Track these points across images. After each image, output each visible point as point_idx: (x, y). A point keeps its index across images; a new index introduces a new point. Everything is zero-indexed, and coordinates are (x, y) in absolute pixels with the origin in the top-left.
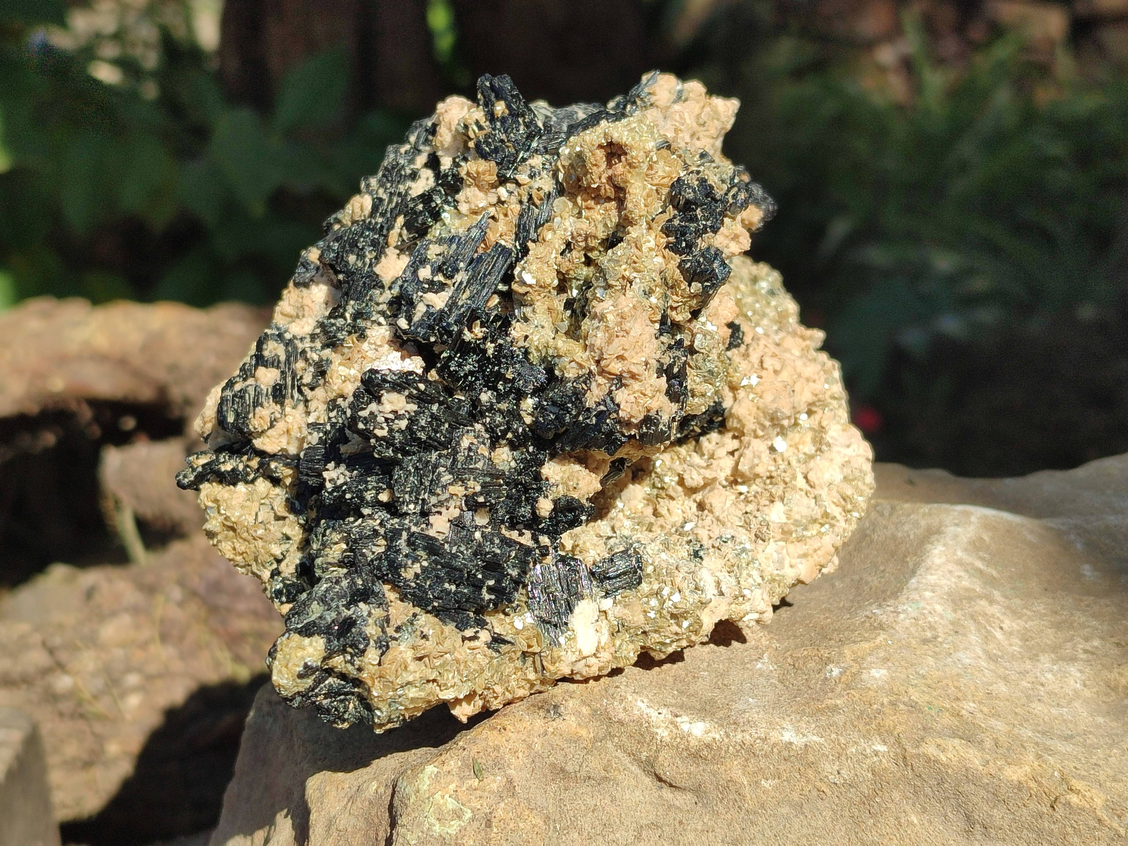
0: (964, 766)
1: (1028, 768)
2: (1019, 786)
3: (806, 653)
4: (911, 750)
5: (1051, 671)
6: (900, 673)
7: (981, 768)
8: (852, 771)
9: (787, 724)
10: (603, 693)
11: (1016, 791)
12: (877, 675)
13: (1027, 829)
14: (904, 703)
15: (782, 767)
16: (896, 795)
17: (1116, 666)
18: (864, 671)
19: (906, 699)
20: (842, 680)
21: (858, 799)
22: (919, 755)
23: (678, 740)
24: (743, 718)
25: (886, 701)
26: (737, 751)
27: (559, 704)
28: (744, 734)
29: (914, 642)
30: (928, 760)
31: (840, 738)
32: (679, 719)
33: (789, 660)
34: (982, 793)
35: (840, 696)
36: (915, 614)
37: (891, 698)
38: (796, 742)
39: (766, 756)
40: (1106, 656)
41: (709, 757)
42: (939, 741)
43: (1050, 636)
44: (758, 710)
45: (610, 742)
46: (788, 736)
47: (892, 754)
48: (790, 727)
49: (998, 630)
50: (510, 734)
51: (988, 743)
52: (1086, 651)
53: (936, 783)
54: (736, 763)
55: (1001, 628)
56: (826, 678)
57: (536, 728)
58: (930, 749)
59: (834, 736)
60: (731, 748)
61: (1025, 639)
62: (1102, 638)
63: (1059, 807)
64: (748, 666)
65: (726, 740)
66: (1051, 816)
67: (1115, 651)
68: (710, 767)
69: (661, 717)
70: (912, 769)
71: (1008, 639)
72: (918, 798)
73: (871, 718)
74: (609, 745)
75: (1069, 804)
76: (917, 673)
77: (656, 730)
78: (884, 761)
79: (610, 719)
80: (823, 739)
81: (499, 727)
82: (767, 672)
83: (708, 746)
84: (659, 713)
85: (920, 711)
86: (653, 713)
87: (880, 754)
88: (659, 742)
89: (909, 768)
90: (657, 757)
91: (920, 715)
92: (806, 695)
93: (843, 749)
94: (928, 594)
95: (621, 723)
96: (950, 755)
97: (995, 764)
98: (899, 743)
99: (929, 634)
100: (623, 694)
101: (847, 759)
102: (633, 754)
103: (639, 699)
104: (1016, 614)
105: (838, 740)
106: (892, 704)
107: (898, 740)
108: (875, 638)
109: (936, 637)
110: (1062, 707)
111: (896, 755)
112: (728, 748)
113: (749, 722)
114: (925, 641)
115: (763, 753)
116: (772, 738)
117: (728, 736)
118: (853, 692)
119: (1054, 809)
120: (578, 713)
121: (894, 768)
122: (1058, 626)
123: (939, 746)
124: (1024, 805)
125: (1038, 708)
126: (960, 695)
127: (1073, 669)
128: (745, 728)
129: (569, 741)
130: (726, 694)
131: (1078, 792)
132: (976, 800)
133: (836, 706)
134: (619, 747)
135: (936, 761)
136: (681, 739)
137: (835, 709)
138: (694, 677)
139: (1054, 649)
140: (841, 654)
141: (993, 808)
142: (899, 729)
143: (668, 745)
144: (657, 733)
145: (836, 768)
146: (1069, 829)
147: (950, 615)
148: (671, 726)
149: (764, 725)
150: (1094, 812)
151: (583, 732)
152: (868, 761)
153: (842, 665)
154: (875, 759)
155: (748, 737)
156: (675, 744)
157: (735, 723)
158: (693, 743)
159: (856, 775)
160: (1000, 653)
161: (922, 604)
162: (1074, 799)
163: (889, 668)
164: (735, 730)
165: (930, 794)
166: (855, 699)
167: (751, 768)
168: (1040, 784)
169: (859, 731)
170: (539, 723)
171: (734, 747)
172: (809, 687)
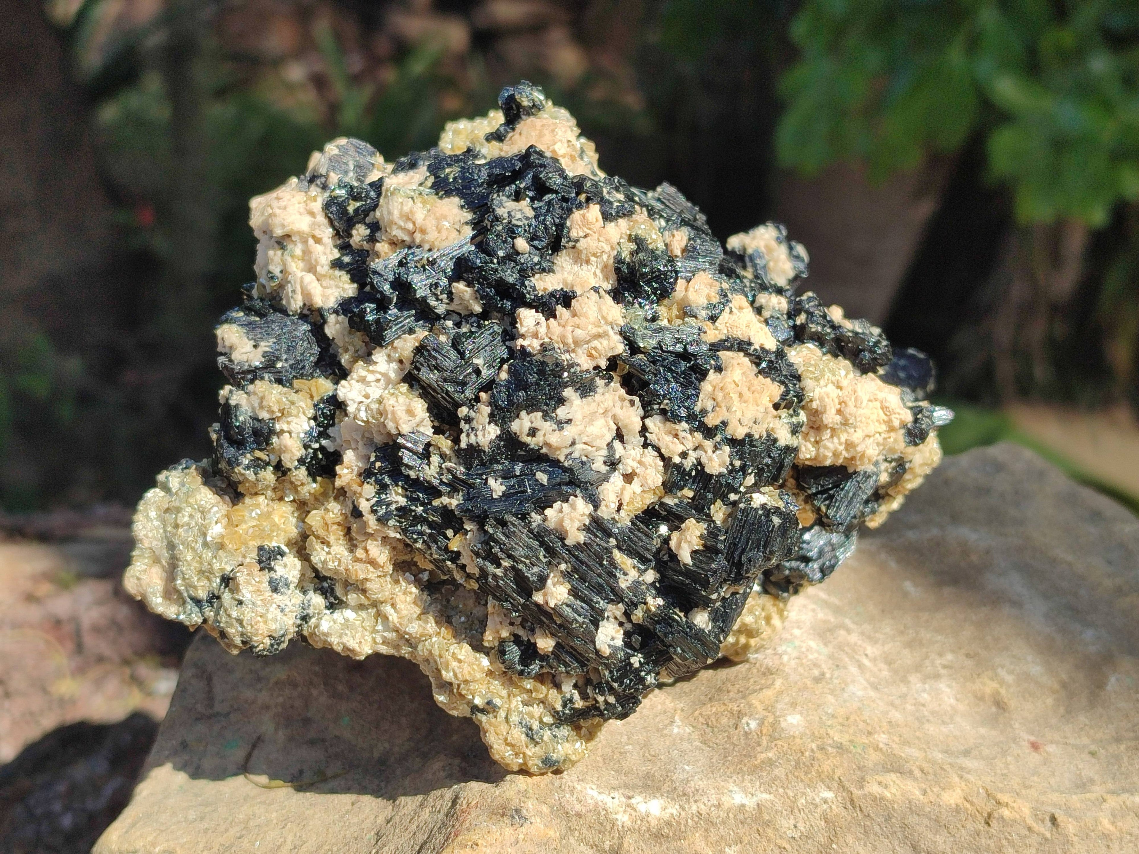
0: (908, 799)
1: (959, 790)
2: (957, 810)
3: (714, 709)
4: (857, 792)
5: (924, 690)
6: (813, 715)
7: (922, 797)
8: (807, 823)
9: (732, 786)
10: (551, 786)
11: (954, 814)
12: (795, 722)
13: (966, 848)
14: (830, 745)
15: (741, 831)
16: (850, 839)
17: (975, 676)
18: (781, 719)
19: (831, 742)
20: (764, 732)
21: (816, 849)
22: (865, 795)
23: (639, 822)
24: (690, 787)
25: (814, 746)
26: (696, 823)
27: (519, 807)
28: (699, 804)
29: (809, 683)
30: (875, 799)
31: (788, 791)
32: (633, 801)
33: (701, 720)
34: (926, 821)
35: (768, 749)
36: (795, 654)
37: (818, 743)
38: (747, 803)
39: (724, 823)
40: (963, 668)
41: (671, 834)
42: (880, 778)
43: (908, 657)
44: (699, 776)
45: (571, 838)
46: (738, 798)
47: (839, 799)
48: (736, 789)
49: (864, 657)
50: (484, 849)
51: (917, 773)
52: (945, 667)
53: (883, 820)
54: (697, 835)
55: (866, 655)
56: (746, 732)
57: (506, 838)
58: (874, 788)
59: (781, 790)
60: (689, 820)
61: (889, 662)
62: (953, 651)
63: (994, 823)
64: (665, 732)
65: (683, 814)
66: (988, 833)
67: (969, 663)
68: (673, 845)
69: (616, 801)
70: (861, 810)
71: (875, 665)
72: (868, 838)
73: (808, 766)
74: (572, 840)
75: (1002, 817)
76: (827, 713)
77: (614, 816)
78: (834, 807)
79: (567, 813)
80: (772, 795)
81: (470, 843)
82: (686, 735)
83: (668, 824)
84: (613, 798)
85: (848, 751)
86: (607, 799)
87: (829, 801)
88: (620, 828)
89: (858, 809)
90: (621, 845)
91: (850, 755)
92: (735, 754)
93: (794, 802)
94: (797, 632)
95: (579, 815)
96: (894, 791)
97: (932, 791)
98: (843, 787)
99: (816, 672)
100: (571, 784)
101: (799, 811)
102: (596, 845)
103: (588, 786)
104: (872, 640)
105: (787, 794)
106: (821, 748)
107: (841, 784)
108: (773, 684)
109: (823, 674)
110: (948, 724)
111: (844, 799)
112: (687, 821)
113: (697, 791)
114: (817, 680)
115: (721, 819)
116: (725, 803)
117: (684, 809)
118: (779, 742)
119: (989, 825)
120: (540, 813)
121: (844, 813)
122: (909, 645)
123: (880, 783)
124: (963, 826)
125: (931, 729)
126: (870, 729)
127: (942, 685)
128: (697, 798)
129: (539, 845)
130: (659, 764)
131: (1007, 805)
132: (921, 830)
133: (770, 759)
134: (582, 840)
135: (882, 798)
136: (641, 821)
137: (770, 763)
138: (621, 753)
139: (918, 668)
140: (750, 705)
141: (935, 834)
142: (838, 773)
143: (630, 830)
144: (617, 819)
145: (792, 822)
146: (1004, 842)
147: (825, 651)
148: (629, 809)
149: (713, 792)
150: (1025, 821)
151: (551, 833)
152: (818, 810)
153: (757, 716)
154: (825, 806)
155: (703, 807)
156: (636, 827)
157: (685, 795)
158: (654, 823)
159: (811, 825)
160: (876, 681)
161: (797, 643)
162: (1006, 813)
163: (801, 714)
164: (688, 801)
165: (879, 831)
166: (785, 749)
167: (713, 838)
168: (972, 803)
169: (802, 781)
170: (508, 831)
171: (692, 819)
172: (735, 744)
